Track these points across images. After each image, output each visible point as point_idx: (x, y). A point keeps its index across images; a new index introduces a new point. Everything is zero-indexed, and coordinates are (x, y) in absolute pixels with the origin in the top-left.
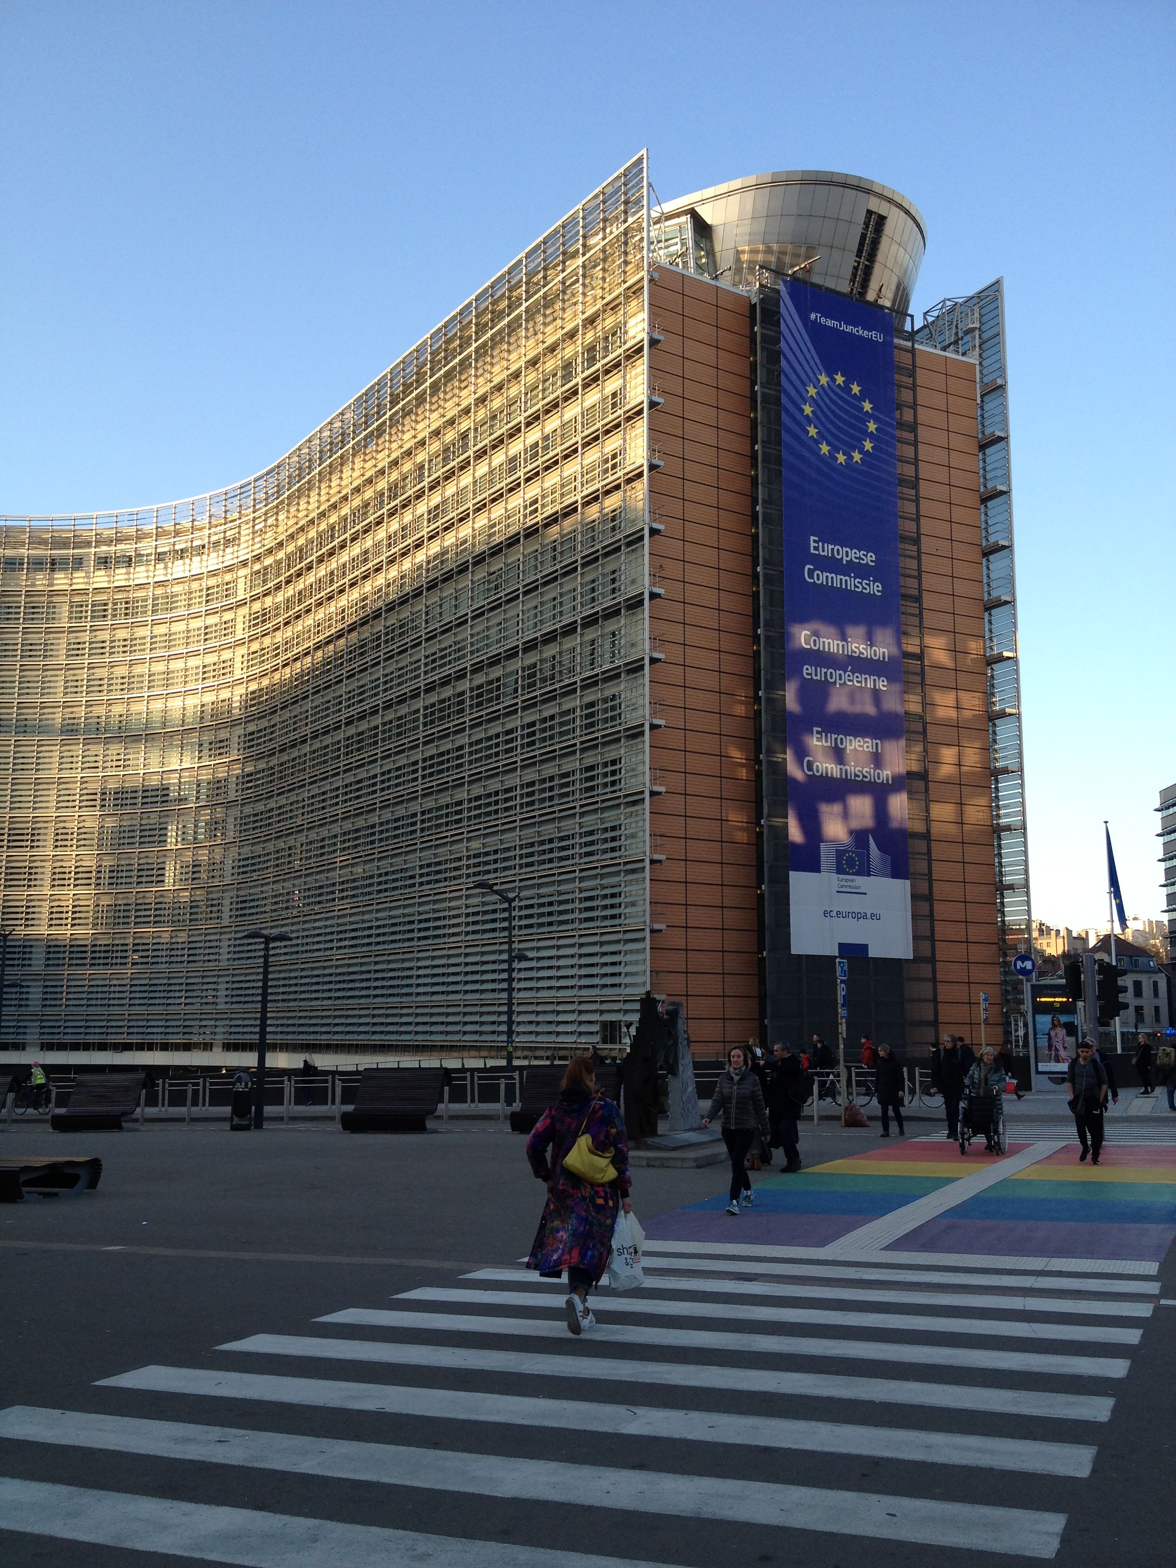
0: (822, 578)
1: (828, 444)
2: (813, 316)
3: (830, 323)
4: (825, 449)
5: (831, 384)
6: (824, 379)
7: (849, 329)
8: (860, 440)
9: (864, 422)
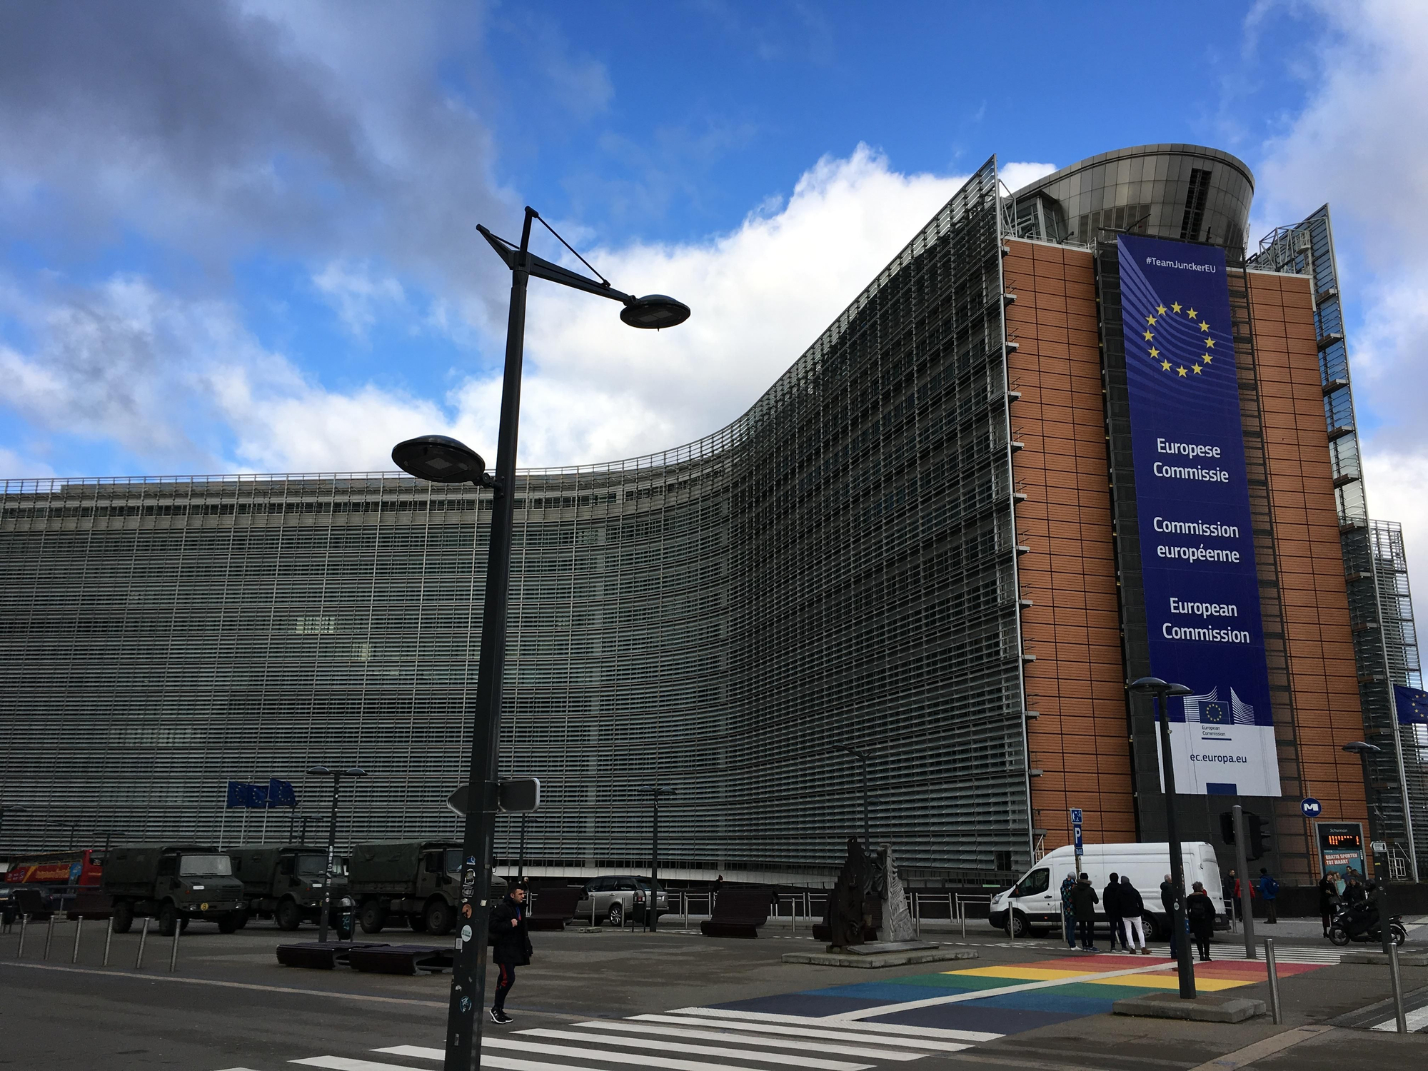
0: (1170, 472)
1: (1169, 362)
2: (1148, 261)
3: (1164, 264)
4: (1166, 366)
5: (1169, 312)
6: (1162, 310)
7: (1183, 266)
8: (1200, 355)
9: (1202, 340)
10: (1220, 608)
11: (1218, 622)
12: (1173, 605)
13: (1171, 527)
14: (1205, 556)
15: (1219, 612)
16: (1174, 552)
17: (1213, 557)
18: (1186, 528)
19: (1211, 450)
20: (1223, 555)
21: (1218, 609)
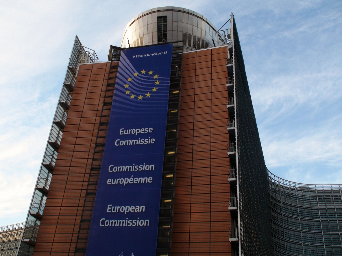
0: (123, 143)
1: (134, 94)
2: (134, 57)
3: (141, 56)
4: (133, 96)
5: (140, 75)
6: (136, 74)
7: (151, 55)
8: (151, 89)
9: (154, 82)
10: (135, 208)
11: (132, 216)
12: (108, 208)
13: (117, 169)
14: (133, 181)
15: (134, 210)
16: (116, 181)
17: (138, 181)
18: (125, 168)
19: (148, 130)
20: (143, 180)
21: (134, 208)
